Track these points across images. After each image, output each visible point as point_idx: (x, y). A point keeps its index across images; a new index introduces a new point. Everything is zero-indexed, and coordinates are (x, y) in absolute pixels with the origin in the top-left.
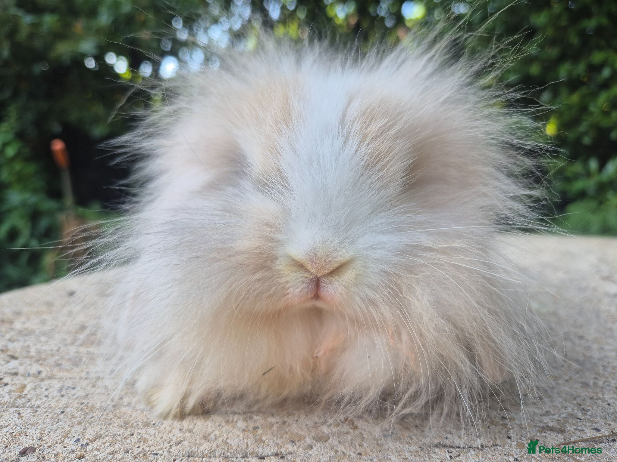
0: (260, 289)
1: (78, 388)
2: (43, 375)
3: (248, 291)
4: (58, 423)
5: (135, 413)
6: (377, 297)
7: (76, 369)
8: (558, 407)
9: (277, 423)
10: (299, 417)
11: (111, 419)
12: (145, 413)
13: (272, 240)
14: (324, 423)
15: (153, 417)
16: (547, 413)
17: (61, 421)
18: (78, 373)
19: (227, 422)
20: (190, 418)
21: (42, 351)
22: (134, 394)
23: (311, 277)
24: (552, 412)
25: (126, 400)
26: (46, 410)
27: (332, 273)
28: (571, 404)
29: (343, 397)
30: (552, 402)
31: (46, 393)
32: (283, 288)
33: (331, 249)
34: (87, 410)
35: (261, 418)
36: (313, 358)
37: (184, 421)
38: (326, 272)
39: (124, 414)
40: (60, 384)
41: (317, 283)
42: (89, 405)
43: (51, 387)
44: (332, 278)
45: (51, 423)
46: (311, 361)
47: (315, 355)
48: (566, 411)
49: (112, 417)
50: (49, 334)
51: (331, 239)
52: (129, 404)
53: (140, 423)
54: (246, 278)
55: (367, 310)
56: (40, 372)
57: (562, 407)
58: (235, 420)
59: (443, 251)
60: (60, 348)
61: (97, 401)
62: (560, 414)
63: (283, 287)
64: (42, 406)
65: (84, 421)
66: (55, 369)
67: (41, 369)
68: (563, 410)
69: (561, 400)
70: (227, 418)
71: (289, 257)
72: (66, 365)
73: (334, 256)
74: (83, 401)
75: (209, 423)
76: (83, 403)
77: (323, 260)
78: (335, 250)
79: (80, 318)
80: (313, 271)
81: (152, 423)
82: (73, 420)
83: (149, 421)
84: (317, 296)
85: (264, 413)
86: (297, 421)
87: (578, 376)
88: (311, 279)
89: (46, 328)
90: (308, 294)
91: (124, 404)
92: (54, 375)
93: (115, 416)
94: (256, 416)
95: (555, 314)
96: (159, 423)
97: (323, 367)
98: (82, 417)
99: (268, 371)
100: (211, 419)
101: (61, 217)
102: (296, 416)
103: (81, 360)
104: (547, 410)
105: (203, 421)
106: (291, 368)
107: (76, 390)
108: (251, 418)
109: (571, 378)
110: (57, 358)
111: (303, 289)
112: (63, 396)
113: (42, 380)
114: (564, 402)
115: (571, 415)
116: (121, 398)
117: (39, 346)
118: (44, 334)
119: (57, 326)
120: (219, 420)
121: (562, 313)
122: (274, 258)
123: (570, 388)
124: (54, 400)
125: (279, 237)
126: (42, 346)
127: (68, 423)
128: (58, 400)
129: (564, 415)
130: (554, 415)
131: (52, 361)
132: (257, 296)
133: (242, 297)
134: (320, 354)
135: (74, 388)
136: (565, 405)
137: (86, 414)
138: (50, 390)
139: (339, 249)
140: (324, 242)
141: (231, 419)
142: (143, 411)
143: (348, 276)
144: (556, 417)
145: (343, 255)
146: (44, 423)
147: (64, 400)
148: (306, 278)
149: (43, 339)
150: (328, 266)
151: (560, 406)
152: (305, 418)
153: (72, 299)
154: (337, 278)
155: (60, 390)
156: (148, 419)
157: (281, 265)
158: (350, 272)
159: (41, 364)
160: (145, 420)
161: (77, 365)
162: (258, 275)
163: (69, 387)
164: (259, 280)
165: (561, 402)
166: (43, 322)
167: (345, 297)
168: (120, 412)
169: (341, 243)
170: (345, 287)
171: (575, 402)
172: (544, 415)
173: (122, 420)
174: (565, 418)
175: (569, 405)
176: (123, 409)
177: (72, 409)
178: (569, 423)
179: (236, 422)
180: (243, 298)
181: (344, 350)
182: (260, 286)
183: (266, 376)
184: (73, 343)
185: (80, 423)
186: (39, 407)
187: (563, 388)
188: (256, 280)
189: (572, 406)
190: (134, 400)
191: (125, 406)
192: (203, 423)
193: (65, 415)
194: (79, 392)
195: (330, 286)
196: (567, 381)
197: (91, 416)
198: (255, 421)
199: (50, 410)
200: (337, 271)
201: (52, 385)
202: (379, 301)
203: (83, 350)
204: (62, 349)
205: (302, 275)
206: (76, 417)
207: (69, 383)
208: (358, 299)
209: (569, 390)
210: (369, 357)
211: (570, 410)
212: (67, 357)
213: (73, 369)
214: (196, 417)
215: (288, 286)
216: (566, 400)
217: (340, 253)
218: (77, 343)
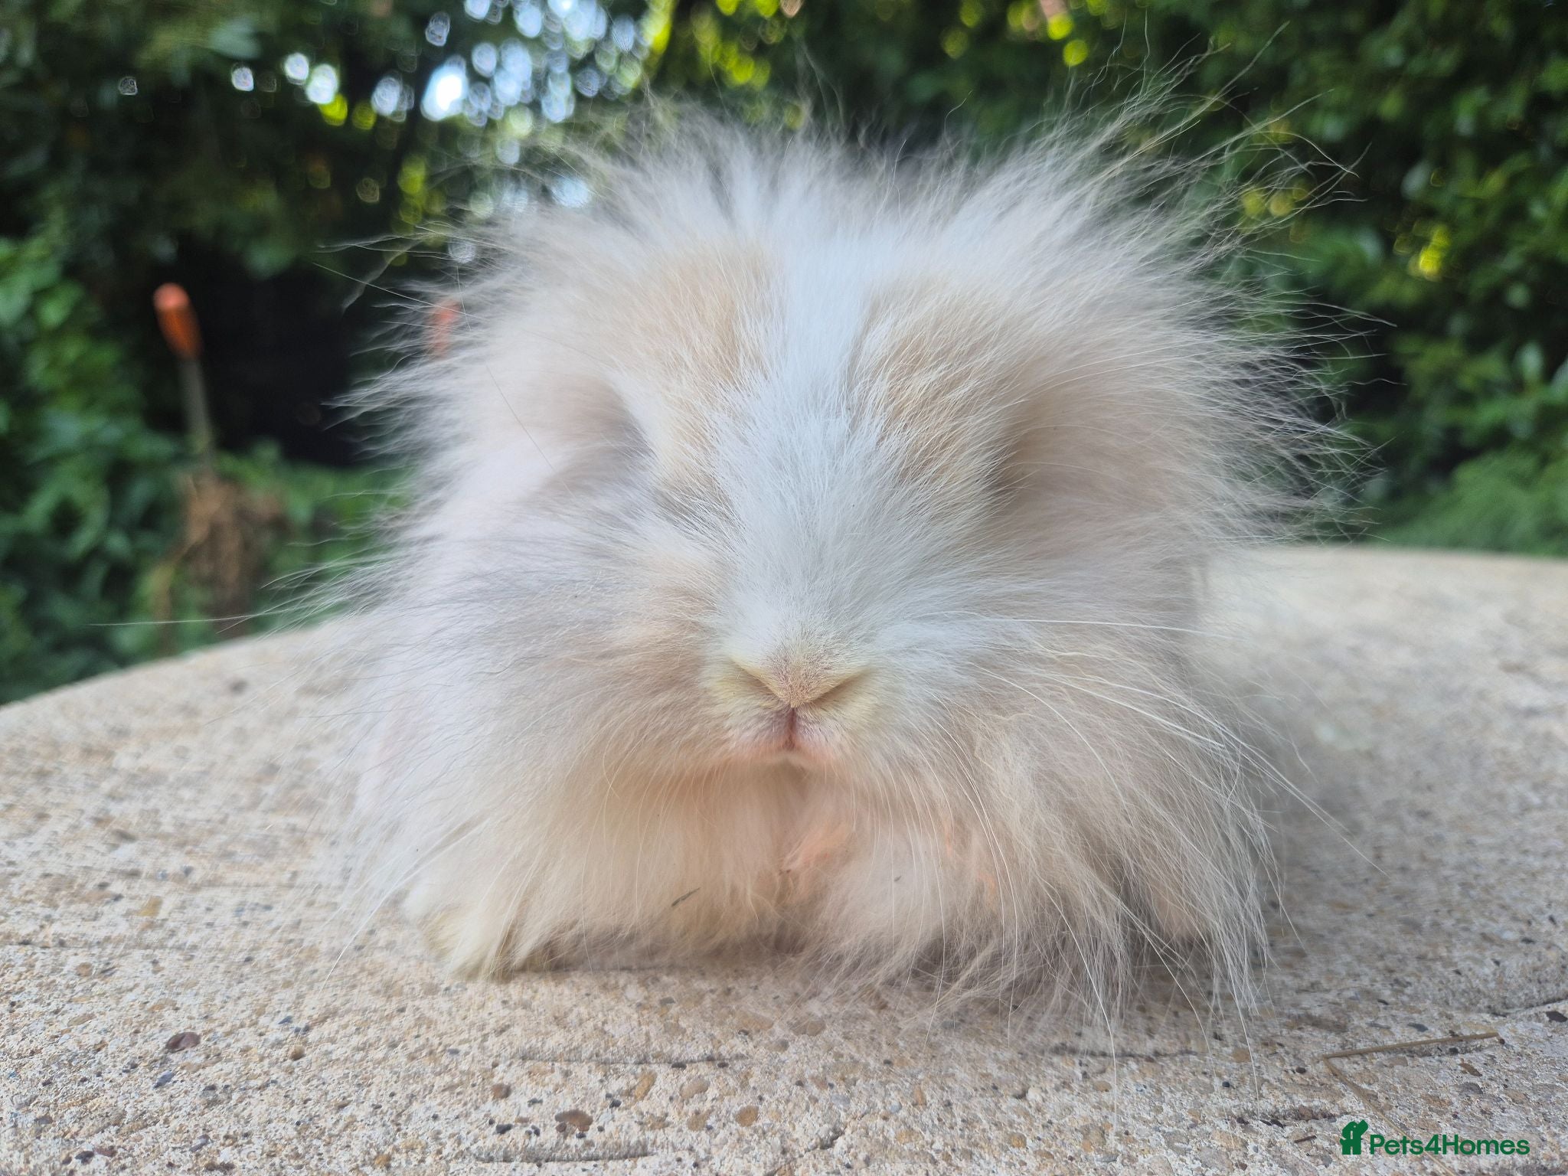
0: (667, 728)
1: (277, 908)
2: (196, 877)
3: (642, 731)
4: (240, 982)
5: (405, 965)
6: (920, 756)
7: (268, 865)
8: (1339, 974)
9: (712, 991)
10: (759, 979)
11: (355, 976)
12: (425, 965)
13: (695, 627)
14: (814, 995)
15: (445, 976)
16: (1314, 987)
17: (247, 979)
18: (273, 874)
19: (604, 987)
20: (523, 977)
21: (187, 822)
22: (401, 922)
23: (778, 707)
24: (1325, 985)
25: (383, 936)
26: (212, 954)
27: (822, 701)
28: (1371, 968)
29: (840, 958)
30: (1328, 962)
31: (208, 918)
32: (717, 728)
33: (821, 651)
34: (302, 956)
35: (677, 981)
36: (781, 873)
37: (512, 985)
38: (808, 698)
39: (382, 966)
40: (237, 898)
41: (790, 720)
42: (305, 944)
43: (217, 903)
44: (822, 712)
45: (225, 982)
46: (778, 879)
47: (785, 868)
48: (1356, 984)
49: (355, 971)
50: (198, 782)
51: (821, 629)
52: (390, 946)
53: (418, 987)
54: (638, 703)
55: (897, 779)
56: (188, 871)
57: (1349, 975)
58: (622, 982)
59: (1065, 665)
60: (227, 816)
61: (320, 935)
62: (1342, 990)
63: (717, 726)
64: (203, 946)
65: (296, 979)
66: (221, 864)
67: (191, 863)
68: (1350, 982)
69: (1348, 958)
70: (605, 979)
71: (731, 663)
72: (243, 854)
73: (826, 665)
74: (292, 936)
75: (565, 990)
76: (291, 941)
77: (802, 672)
78: (829, 652)
79: (263, 747)
80: (780, 694)
81: (444, 986)
82: (274, 977)
83: (435, 981)
84: (791, 745)
85: (683, 970)
86: (756, 988)
87: (1398, 905)
88: (778, 712)
89: (191, 768)
90: (771, 742)
91: (380, 945)
92: (221, 877)
93: (362, 970)
94: (668, 975)
95: (1370, 755)
96: (457, 986)
97: (802, 889)
98: (292, 971)
99: (684, 898)
100: (568, 980)
101: (183, 479)
102: (753, 978)
103: (275, 843)
104: (1313, 980)
105: (552, 984)
106: (734, 891)
107: (273, 911)
108: (656, 980)
109: (1381, 910)
110: (222, 838)
111: (761, 731)
112: (245, 924)
113: (196, 888)
114: (1355, 963)
115: (1367, 993)
116: (372, 932)
117: (179, 811)
118: (187, 782)
119: (213, 764)
120: (587, 983)
121: (1390, 752)
122: (696, 664)
123: (1375, 932)
124: (227, 933)
125: (709, 620)
126: (187, 810)
127: (264, 983)
128: (236, 934)
129: (1351, 994)
130: (1327, 991)
131: (212, 844)
132: (660, 741)
133: (629, 744)
134: (796, 866)
135: (268, 908)
136: (1358, 970)
137: (300, 964)
138: (217, 911)
139: (836, 652)
140: (806, 635)
141: (613, 982)
142: (420, 961)
143: (857, 708)
144: (1330, 997)
145: (845, 665)
146: (211, 983)
147: (248, 935)
148: (766, 708)
149: (187, 794)
150: (813, 686)
151: (1344, 973)
152: (774, 983)
153: (240, 700)
154: (832, 712)
155: (239, 911)
156: (433, 978)
157: (712, 679)
158: (861, 698)
159: (189, 853)
160: (428, 980)
161: (269, 856)
162: (662, 699)
163: (257, 904)
164: (665, 709)
165: (1347, 964)
166: (182, 754)
167: (848, 751)
168: (372, 962)
169: (842, 638)
170: (851, 732)
171: (1380, 964)
172: (1306, 991)
173: (378, 979)
174: (1351, 998)
175: (1367, 970)
176: (379, 956)
177: (269, 954)
178: (1358, 1009)
179: (624, 988)
180: (632, 746)
181: (847, 857)
182: (668, 722)
183: (681, 905)
184: (254, 805)
185: (288, 984)
186: (194, 947)
187: (1359, 932)
188: (657, 709)
189: (1372, 973)
190: (400, 937)
191: (382, 948)
192: (553, 989)
193: (255, 965)
194: (281, 916)
195: (816, 727)
196: (1370, 916)
197: (311, 968)
198: (666, 987)
199: (220, 955)
200: (835, 694)
201: (219, 900)
202: (924, 763)
203: (278, 821)
204: (231, 819)
205: (759, 703)
206: (278, 970)
207: (255, 897)
208: (877, 757)
209: (1373, 936)
210: (897, 880)
211: (1365, 982)
212: (246, 837)
213: (261, 864)
214: (536, 977)
215: (727, 724)
216: (1360, 959)
217: (841, 658)
218: (263, 805)
